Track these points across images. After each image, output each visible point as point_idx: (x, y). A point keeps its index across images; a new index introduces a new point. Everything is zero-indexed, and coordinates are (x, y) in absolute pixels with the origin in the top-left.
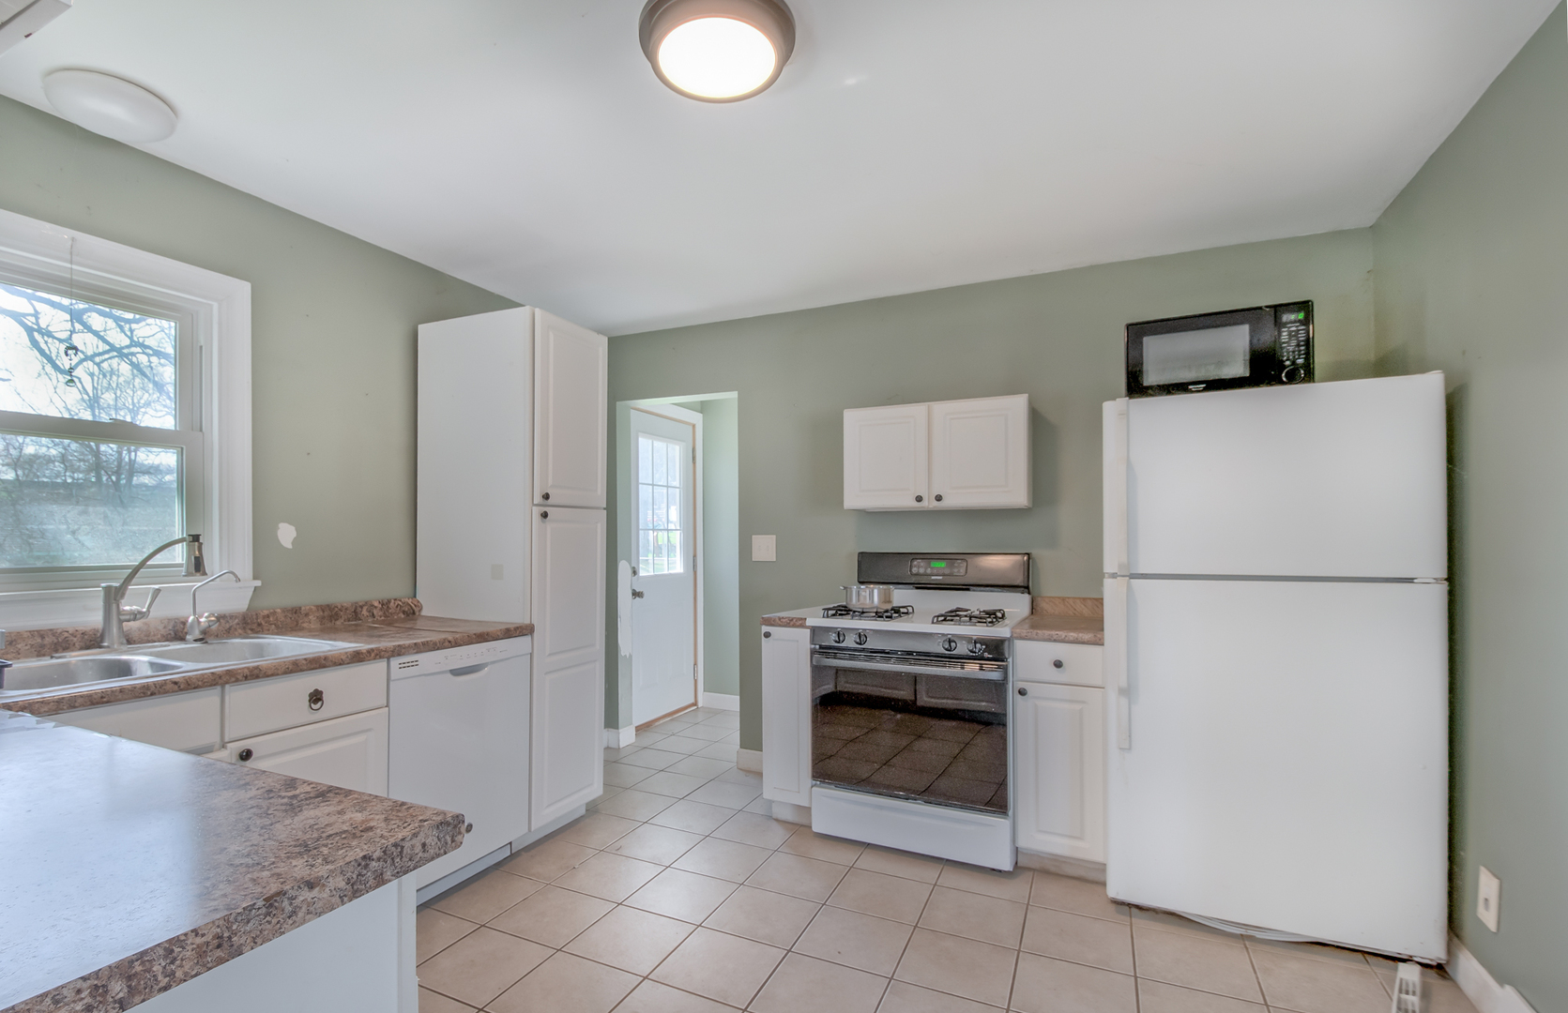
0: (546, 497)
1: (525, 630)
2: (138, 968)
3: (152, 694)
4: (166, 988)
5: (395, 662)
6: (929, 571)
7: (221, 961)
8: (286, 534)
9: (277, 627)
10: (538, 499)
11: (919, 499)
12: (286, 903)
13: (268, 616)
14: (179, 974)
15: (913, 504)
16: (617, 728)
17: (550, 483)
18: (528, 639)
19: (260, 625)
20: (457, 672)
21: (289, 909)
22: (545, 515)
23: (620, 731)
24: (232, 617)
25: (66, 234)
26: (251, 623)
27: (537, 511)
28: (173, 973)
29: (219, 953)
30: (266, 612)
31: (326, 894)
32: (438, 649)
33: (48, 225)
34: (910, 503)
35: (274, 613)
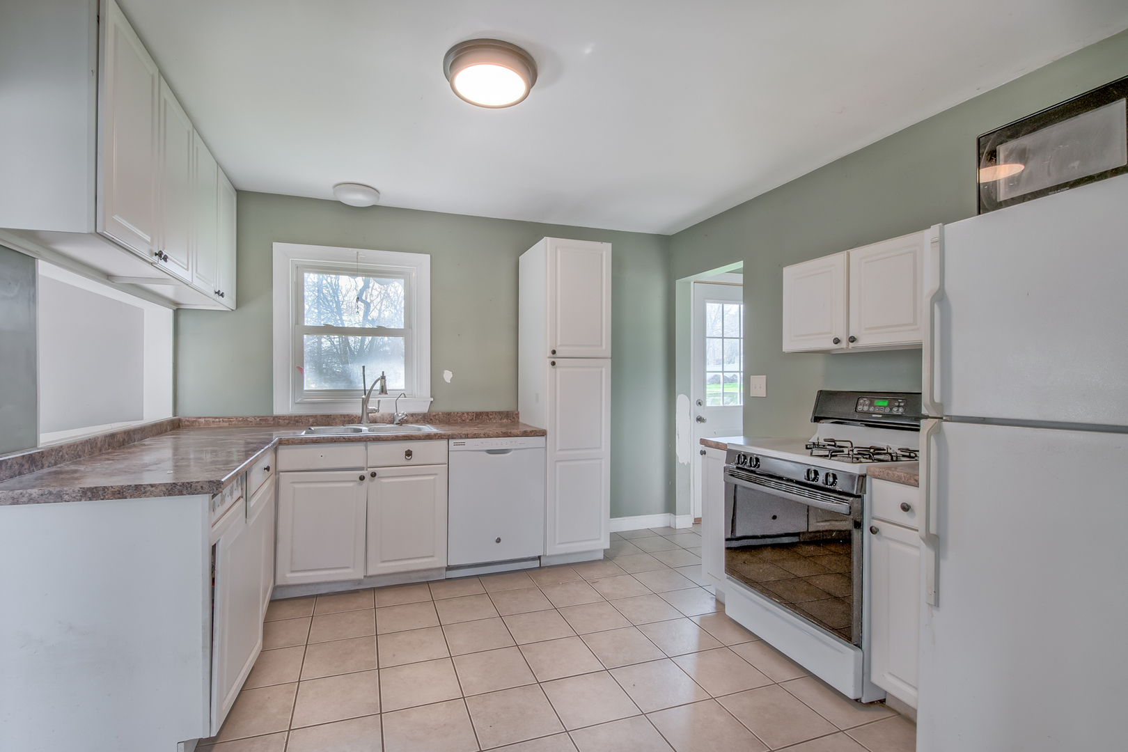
0: (554, 352)
1: (543, 433)
2: (95, 490)
3: (335, 442)
4: (103, 499)
5: (451, 442)
6: (872, 409)
7: (119, 498)
8: (448, 376)
9: (439, 421)
10: (549, 354)
11: (837, 341)
12: (142, 489)
13: (435, 416)
14: (106, 497)
15: (831, 346)
16: (675, 514)
17: (559, 343)
18: (543, 438)
19: (431, 419)
20: (490, 452)
21: (144, 491)
22: (553, 363)
23: (677, 516)
24: (419, 414)
25: (355, 251)
26: (426, 418)
27: (549, 361)
28: (105, 496)
29: (119, 495)
30: (434, 414)
31: (158, 490)
32: (477, 438)
33: (350, 249)
34: (829, 345)
35: (438, 414)
